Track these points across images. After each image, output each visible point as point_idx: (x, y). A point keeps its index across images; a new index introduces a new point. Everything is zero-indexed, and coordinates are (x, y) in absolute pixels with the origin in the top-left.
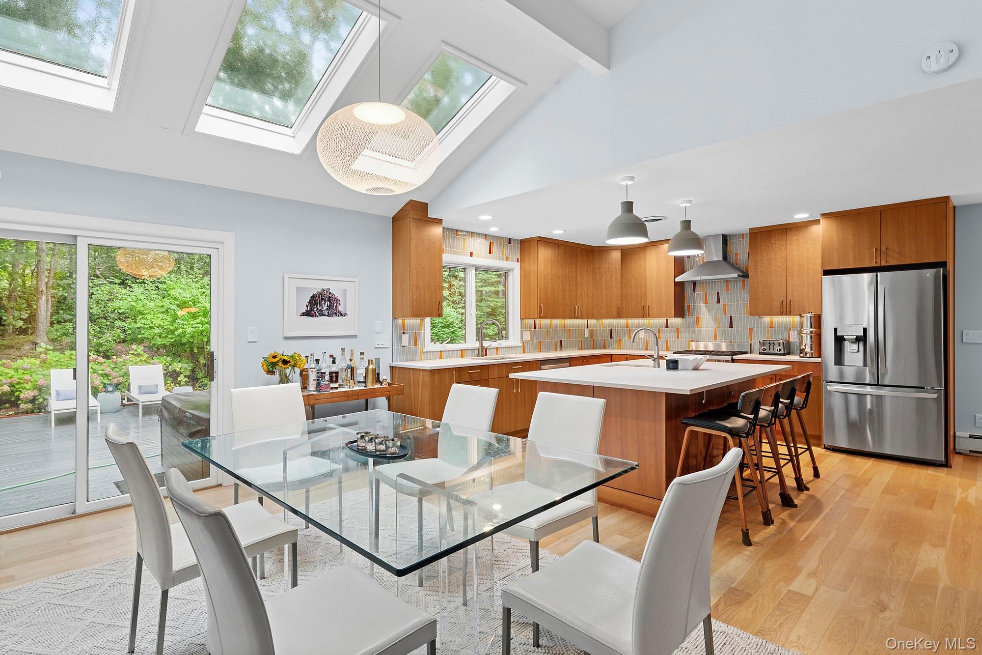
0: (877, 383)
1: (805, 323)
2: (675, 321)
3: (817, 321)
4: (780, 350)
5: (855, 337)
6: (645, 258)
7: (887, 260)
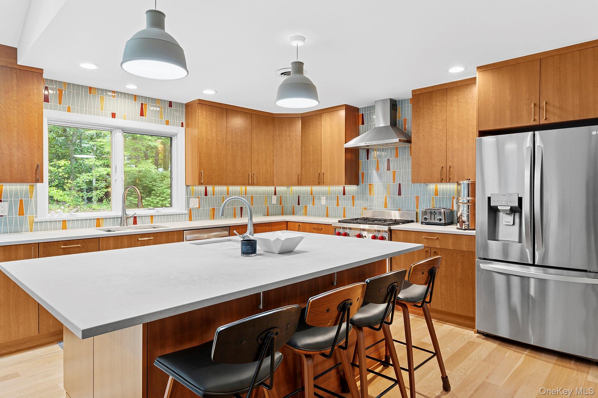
0: (532, 263)
1: (462, 191)
2: (351, 189)
3: (472, 189)
4: (440, 220)
5: (509, 208)
6: (321, 124)
7: (547, 116)
